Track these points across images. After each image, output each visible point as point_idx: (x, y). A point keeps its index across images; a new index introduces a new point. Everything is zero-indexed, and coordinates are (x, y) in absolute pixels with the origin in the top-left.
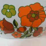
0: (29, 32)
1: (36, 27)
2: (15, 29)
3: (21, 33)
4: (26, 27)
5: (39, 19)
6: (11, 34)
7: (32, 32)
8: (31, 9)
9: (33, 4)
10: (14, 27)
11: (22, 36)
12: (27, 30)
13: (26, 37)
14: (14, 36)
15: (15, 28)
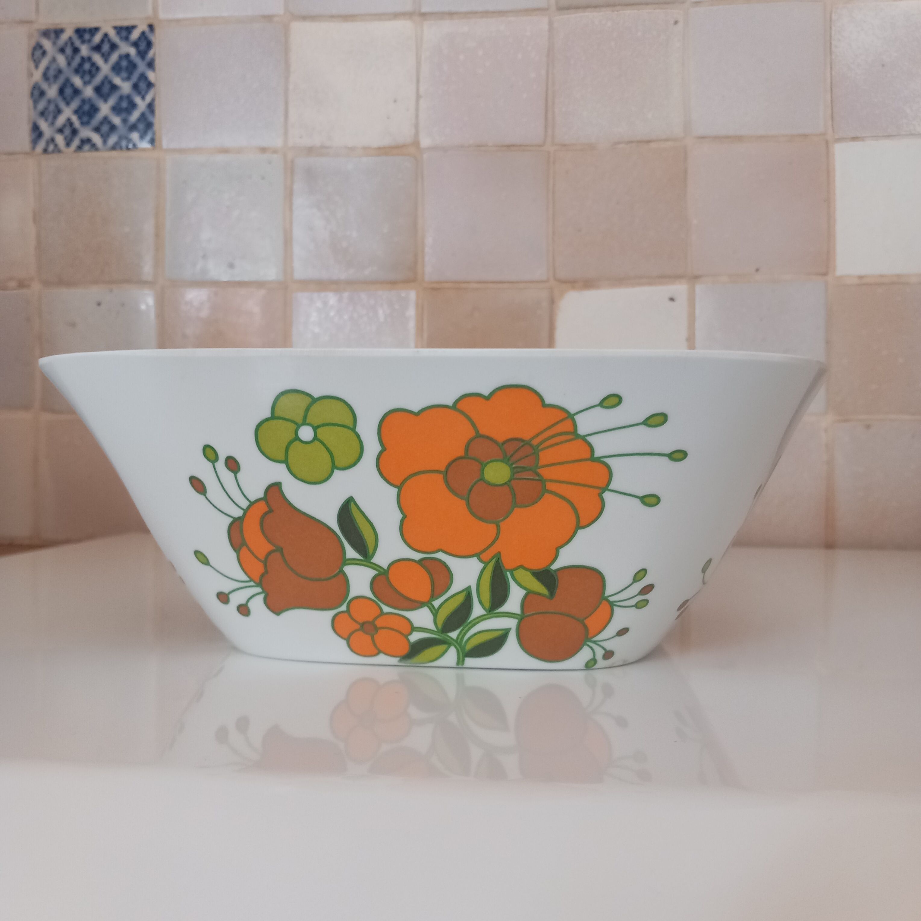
0: (477, 610)
1: (539, 566)
2: (349, 570)
3: (410, 615)
4: (441, 556)
5: (547, 495)
6: (330, 614)
7: (507, 607)
8: (474, 425)
9: (479, 395)
10: (351, 553)
11: (415, 637)
12: (457, 586)
13: (460, 662)
14: (348, 639)
15: (353, 562)
